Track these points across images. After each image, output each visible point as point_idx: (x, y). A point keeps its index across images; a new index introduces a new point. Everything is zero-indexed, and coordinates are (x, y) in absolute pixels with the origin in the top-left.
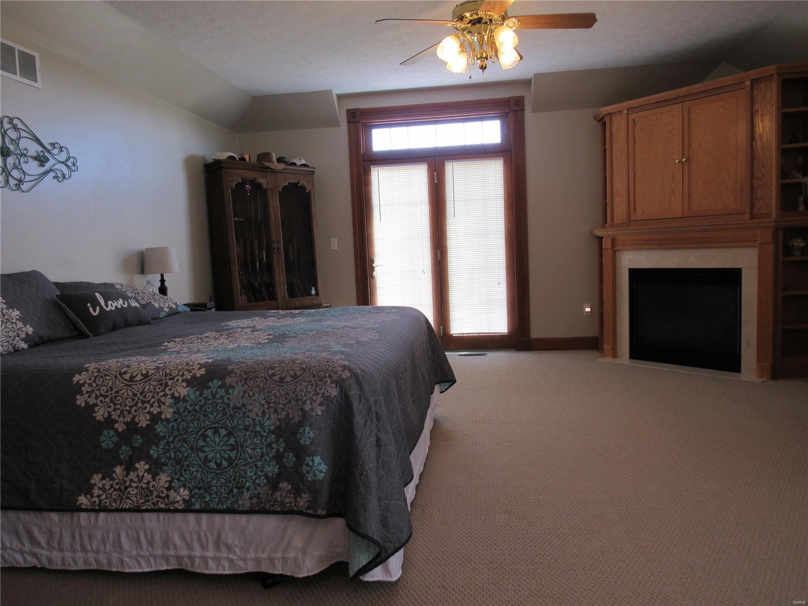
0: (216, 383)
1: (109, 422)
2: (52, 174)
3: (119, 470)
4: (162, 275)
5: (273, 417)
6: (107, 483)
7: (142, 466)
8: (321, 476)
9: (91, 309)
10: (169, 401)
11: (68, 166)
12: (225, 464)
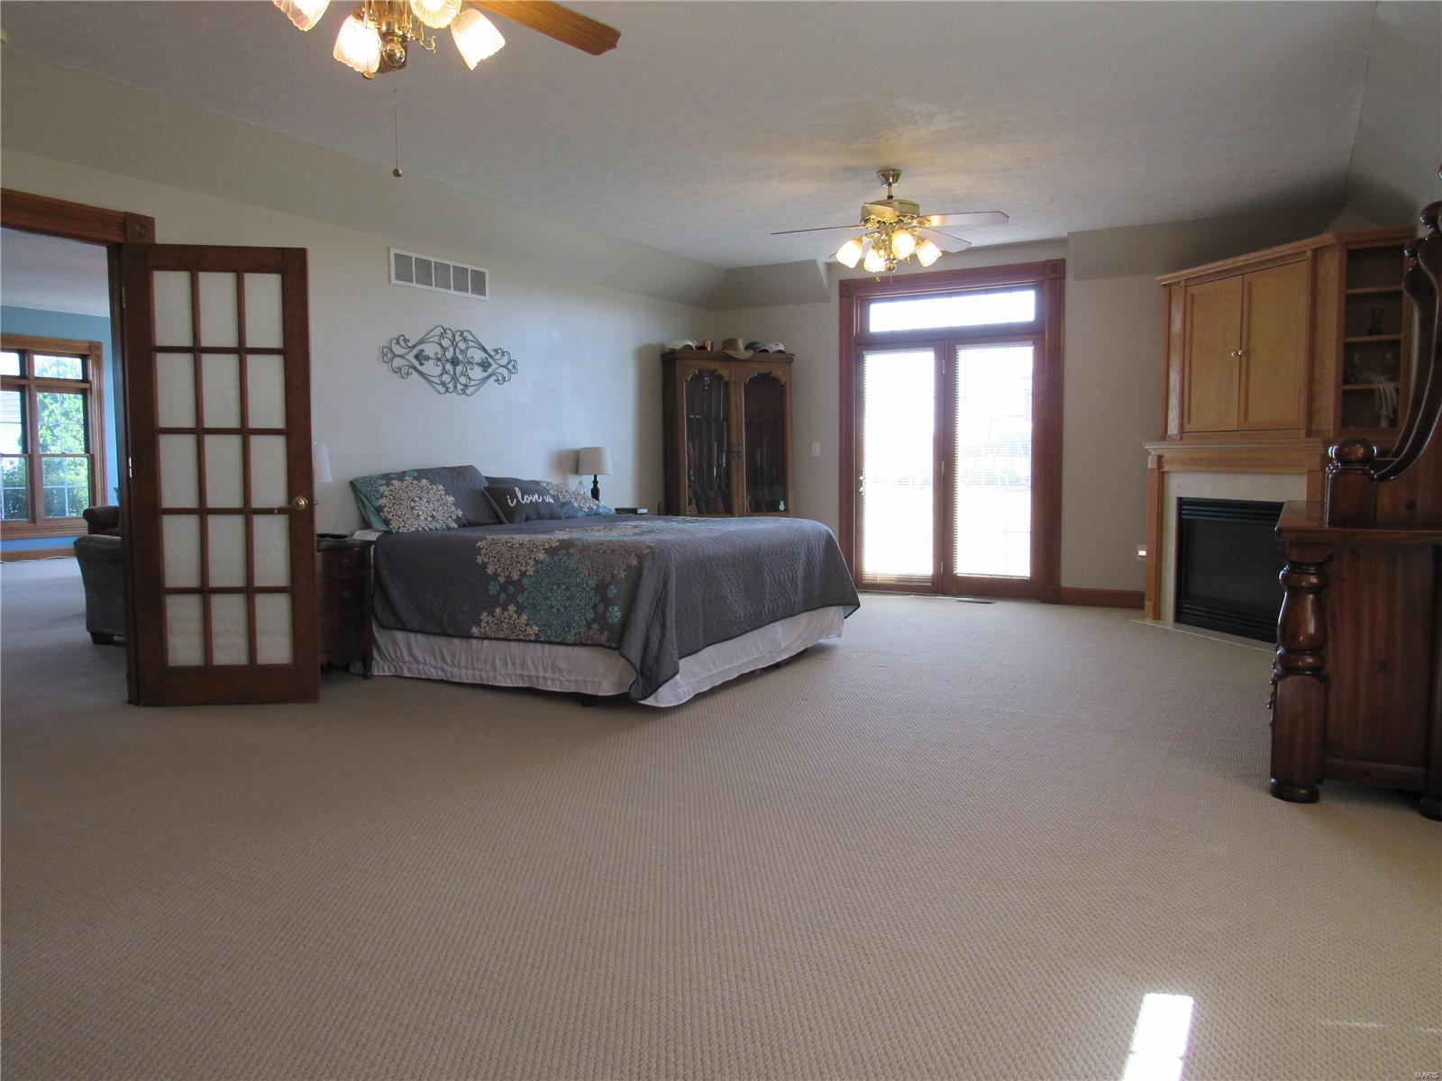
0: (564, 552)
1: (496, 575)
2: (494, 378)
3: (498, 610)
4: (595, 477)
5: (595, 578)
6: (490, 618)
7: (512, 608)
8: (616, 620)
9: (509, 501)
10: (532, 563)
11: (508, 369)
12: (562, 610)
